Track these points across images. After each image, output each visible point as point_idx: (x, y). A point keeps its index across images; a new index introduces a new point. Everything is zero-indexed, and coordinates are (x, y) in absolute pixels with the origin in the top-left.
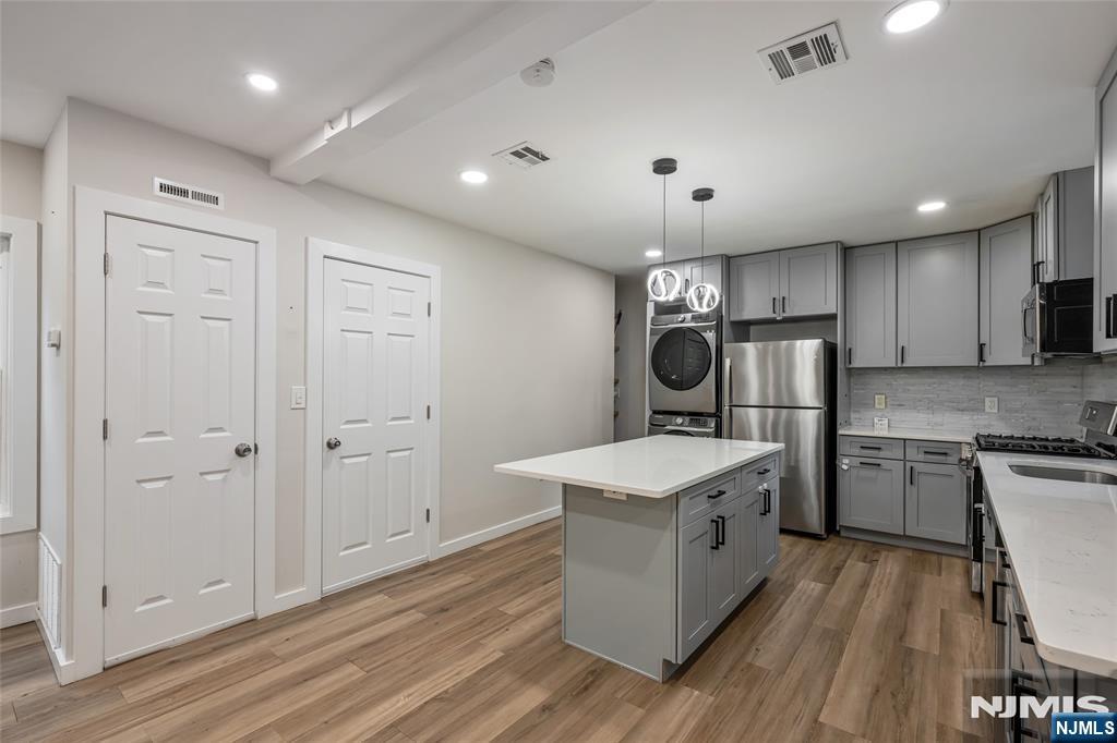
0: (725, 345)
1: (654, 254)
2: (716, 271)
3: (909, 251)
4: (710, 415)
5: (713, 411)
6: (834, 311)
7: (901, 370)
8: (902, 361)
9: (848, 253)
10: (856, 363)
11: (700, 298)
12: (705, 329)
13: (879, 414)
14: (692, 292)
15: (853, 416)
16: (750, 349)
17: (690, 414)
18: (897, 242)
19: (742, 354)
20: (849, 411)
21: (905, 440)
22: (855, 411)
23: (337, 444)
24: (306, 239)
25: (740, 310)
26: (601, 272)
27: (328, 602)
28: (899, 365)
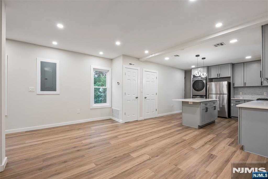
0: (207, 83)
1: (193, 67)
2: (206, 69)
3: (247, 64)
4: (205, 96)
5: (205, 95)
6: (230, 76)
7: (245, 87)
8: (245, 85)
9: (233, 65)
10: (235, 86)
11: (203, 75)
12: (203, 80)
13: (241, 96)
14: (202, 74)
15: (235, 96)
16: (213, 84)
17: (200, 96)
18: (244, 63)
19: (211, 85)
20: (234, 95)
21: (245, 100)
22: (236, 95)
23: (146, 98)
24: (143, 69)
25: (211, 76)
26: (182, 70)
27: (145, 120)
28: (244, 86)
